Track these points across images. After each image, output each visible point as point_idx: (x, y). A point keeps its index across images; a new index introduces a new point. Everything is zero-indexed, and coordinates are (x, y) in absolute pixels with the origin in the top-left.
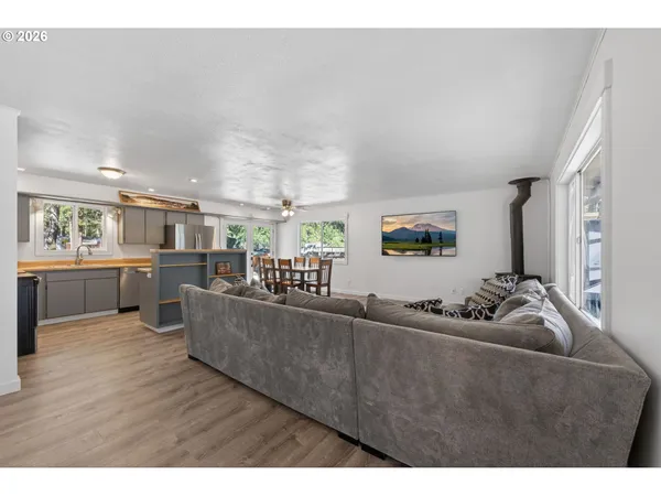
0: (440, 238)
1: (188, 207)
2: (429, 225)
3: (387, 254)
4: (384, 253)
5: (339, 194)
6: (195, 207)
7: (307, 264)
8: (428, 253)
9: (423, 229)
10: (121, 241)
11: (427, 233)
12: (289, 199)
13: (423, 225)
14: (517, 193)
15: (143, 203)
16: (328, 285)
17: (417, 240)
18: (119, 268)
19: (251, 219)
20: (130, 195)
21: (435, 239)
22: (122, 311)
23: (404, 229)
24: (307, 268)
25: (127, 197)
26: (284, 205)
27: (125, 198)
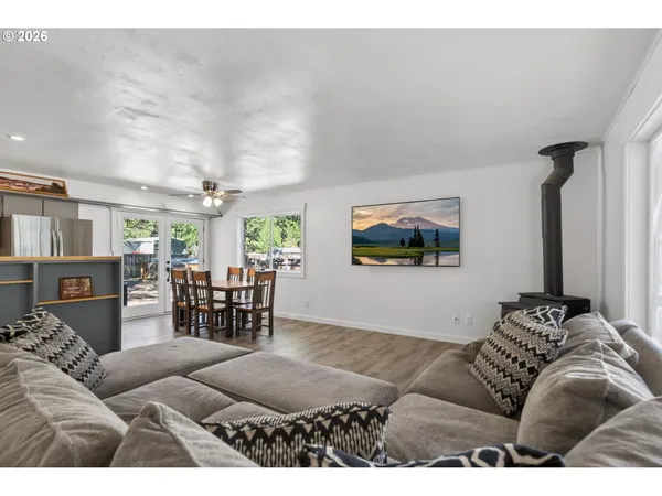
0: (437, 240)
2: (419, 219)
3: (359, 263)
4: (355, 262)
5: (293, 174)
6: (58, 189)
7: (245, 278)
8: (419, 262)
9: (410, 226)
11: (417, 231)
12: (213, 181)
13: (411, 220)
14: (552, 169)
16: (270, 309)
17: (403, 243)
19: (164, 211)
21: (428, 240)
23: (383, 226)
24: (245, 284)
26: (206, 188)
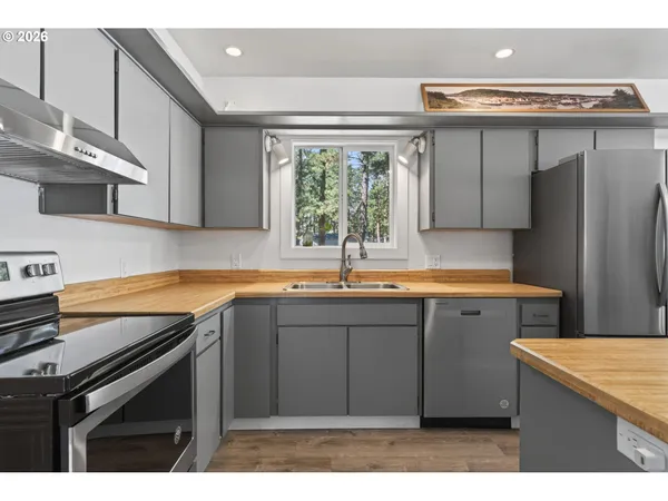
1: (604, 103)
10: (426, 225)
15: (476, 107)
18: (421, 301)
20: (446, 91)
22: (429, 424)
25: (440, 96)
27: (435, 99)
